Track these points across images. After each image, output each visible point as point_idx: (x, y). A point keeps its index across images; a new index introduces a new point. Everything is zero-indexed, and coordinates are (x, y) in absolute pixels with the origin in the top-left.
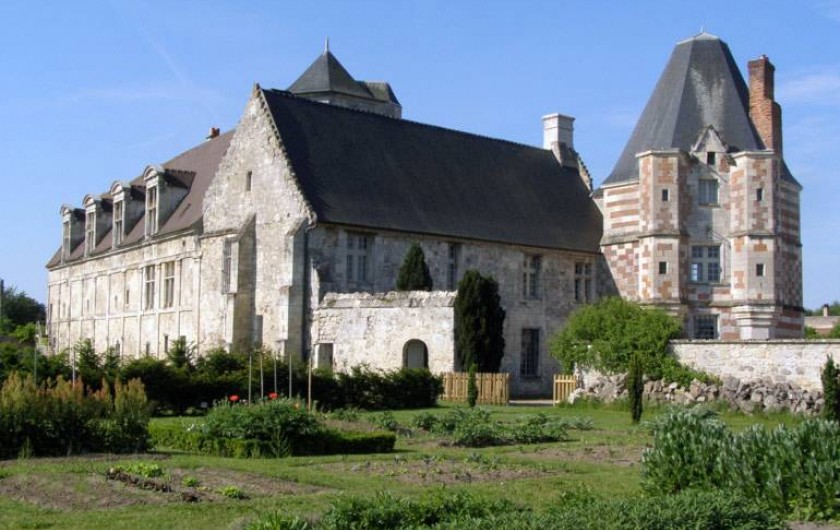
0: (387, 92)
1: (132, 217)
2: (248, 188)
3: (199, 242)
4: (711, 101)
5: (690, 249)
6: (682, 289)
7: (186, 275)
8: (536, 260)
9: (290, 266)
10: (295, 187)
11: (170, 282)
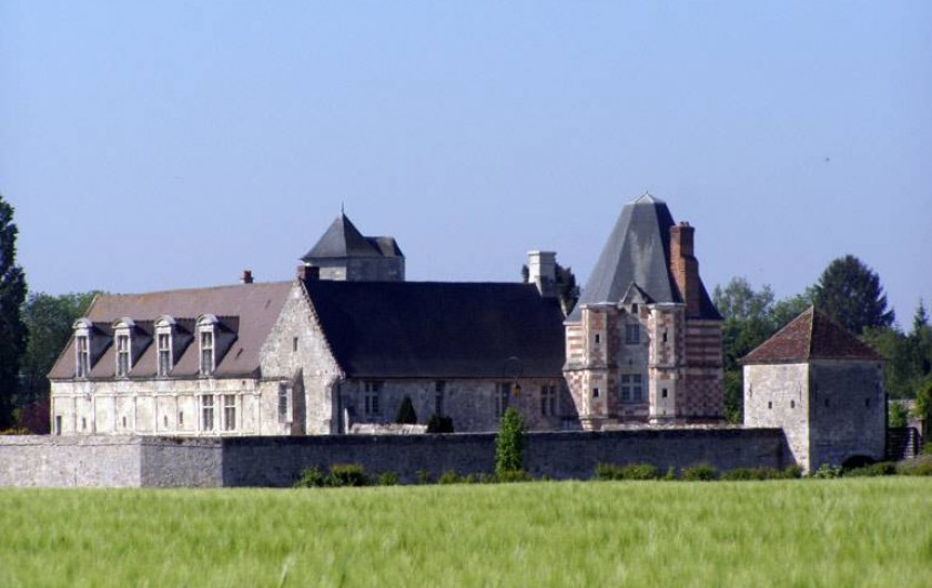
0: (393, 249)
1: (179, 348)
2: (295, 349)
3: (258, 384)
4: (642, 257)
5: (619, 378)
6: (610, 407)
7: (247, 407)
8: (507, 388)
9: (330, 407)
10: (330, 354)
11: (230, 412)
